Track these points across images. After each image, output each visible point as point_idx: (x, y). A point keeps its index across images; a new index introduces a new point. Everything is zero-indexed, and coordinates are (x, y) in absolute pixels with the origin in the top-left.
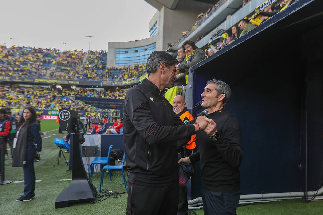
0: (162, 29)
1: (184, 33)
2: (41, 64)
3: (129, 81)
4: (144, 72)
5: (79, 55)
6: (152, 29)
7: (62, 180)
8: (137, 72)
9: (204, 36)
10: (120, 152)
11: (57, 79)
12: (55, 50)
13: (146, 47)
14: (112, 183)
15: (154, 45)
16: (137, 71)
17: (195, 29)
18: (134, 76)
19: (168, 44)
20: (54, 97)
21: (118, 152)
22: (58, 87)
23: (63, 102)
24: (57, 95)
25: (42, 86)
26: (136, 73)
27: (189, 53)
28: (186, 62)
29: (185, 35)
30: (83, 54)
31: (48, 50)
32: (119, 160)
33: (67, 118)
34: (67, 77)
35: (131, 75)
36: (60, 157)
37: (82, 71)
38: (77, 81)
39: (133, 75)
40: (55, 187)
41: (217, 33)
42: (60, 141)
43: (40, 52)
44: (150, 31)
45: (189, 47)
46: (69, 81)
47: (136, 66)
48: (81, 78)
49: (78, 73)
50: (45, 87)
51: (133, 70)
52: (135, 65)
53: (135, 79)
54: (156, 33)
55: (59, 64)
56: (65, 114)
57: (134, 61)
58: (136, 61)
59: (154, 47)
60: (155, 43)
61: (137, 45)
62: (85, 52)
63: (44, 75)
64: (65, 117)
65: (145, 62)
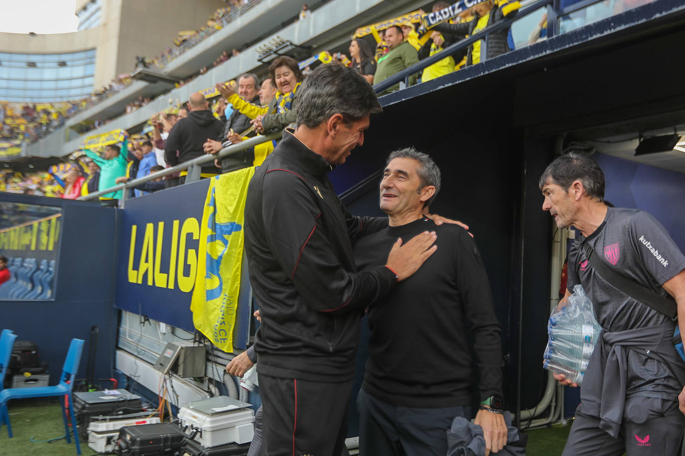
0: (116, 14)
1: (186, 34)
4: (56, 128)
6: (85, 8)
8: (31, 125)
9: (240, 50)
10: (30, 351)
13: (64, 58)
14: (18, 442)
15: (90, 54)
16: (33, 120)
17: (216, 31)
18: (21, 137)
21: (24, 351)
26: (27, 128)
27: (285, 89)
29: (184, 41)
32: (28, 375)
35: (11, 131)
39: (18, 134)
41: (274, 48)
44: (80, 15)
45: (287, 74)
47: (26, 108)
51: (17, 118)
52: (24, 105)
53: (24, 144)
54: (99, 22)
57: (21, 93)
58: (29, 93)
59: (88, 61)
60: (94, 49)
61: (34, 45)
65: (59, 100)
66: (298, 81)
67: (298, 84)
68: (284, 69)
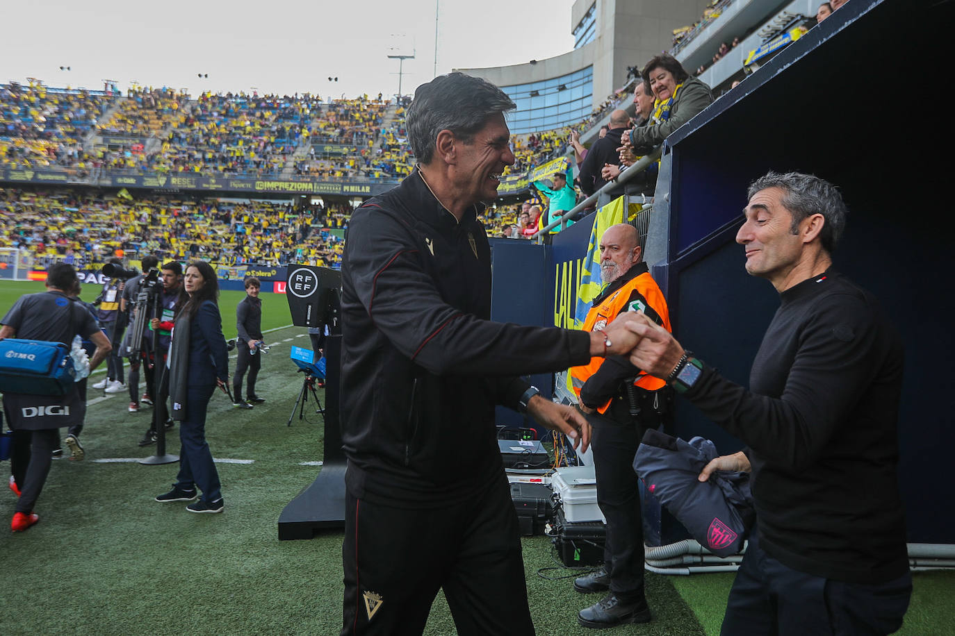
0: (610, 24)
1: (679, 32)
2: (273, 139)
3: (511, 183)
5: (373, 110)
6: (581, 25)
7: (306, 463)
8: (537, 155)
9: (741, 39)
11: (313, 180)
12: (307, 99)
13: (562, 81)
15: (587, 72)
16: (537, 151)
17: (713, 20)
18: (528, 168)
19: (629, 68)
20: (305, 230)
22: (314, 201)
23: (328, 244)
24: (312, 226)
25: (274, 202)
26: (532, 160)
27: (664, 94)
28: (655, 122)
29: (680, 39)
30: (381, 109)
31: (291, 100)
33: (308, 291)
34: (338, 174)
36: (305, 398)
37: (378, 155)
38: (365, 185)
39: (525, 165)
40: (284, 481)
41: (781, 27)
42: (307, 354)
43: (269, 108)
44: (576, 32)
45: (662, 76)
46: (343, 185)
47: (532, 138)
48: (376, 175)
49: (367, 161)
50: (280, 202)
51: (525, 149)
52: (530, 135)
54: (595, 37)
55: (318, 139)
56: (304, 279)
57: (527, 124)
58: (534, 123)
59: (586, 80)
60: (592, 65)
61: (536, 74)
62: (387, 102)
63: (280, 170)
64: (303, 287)
65: (561, 125)
66: (678, 83)
67: (678, 86)
68: (658, 71)
